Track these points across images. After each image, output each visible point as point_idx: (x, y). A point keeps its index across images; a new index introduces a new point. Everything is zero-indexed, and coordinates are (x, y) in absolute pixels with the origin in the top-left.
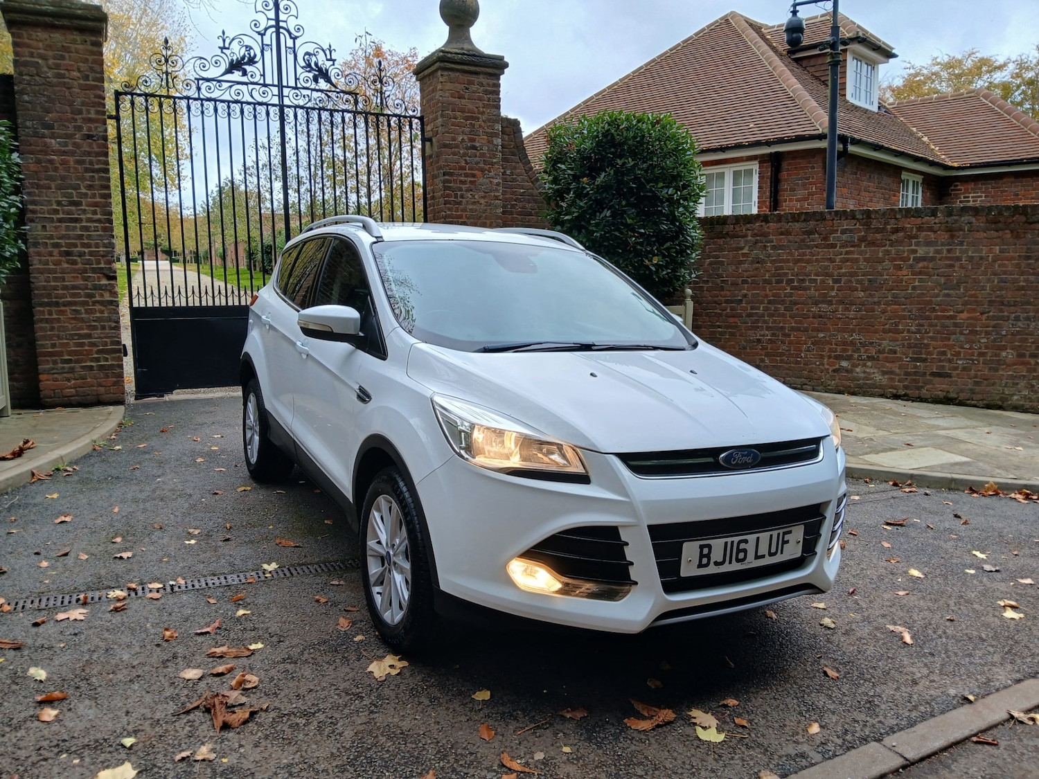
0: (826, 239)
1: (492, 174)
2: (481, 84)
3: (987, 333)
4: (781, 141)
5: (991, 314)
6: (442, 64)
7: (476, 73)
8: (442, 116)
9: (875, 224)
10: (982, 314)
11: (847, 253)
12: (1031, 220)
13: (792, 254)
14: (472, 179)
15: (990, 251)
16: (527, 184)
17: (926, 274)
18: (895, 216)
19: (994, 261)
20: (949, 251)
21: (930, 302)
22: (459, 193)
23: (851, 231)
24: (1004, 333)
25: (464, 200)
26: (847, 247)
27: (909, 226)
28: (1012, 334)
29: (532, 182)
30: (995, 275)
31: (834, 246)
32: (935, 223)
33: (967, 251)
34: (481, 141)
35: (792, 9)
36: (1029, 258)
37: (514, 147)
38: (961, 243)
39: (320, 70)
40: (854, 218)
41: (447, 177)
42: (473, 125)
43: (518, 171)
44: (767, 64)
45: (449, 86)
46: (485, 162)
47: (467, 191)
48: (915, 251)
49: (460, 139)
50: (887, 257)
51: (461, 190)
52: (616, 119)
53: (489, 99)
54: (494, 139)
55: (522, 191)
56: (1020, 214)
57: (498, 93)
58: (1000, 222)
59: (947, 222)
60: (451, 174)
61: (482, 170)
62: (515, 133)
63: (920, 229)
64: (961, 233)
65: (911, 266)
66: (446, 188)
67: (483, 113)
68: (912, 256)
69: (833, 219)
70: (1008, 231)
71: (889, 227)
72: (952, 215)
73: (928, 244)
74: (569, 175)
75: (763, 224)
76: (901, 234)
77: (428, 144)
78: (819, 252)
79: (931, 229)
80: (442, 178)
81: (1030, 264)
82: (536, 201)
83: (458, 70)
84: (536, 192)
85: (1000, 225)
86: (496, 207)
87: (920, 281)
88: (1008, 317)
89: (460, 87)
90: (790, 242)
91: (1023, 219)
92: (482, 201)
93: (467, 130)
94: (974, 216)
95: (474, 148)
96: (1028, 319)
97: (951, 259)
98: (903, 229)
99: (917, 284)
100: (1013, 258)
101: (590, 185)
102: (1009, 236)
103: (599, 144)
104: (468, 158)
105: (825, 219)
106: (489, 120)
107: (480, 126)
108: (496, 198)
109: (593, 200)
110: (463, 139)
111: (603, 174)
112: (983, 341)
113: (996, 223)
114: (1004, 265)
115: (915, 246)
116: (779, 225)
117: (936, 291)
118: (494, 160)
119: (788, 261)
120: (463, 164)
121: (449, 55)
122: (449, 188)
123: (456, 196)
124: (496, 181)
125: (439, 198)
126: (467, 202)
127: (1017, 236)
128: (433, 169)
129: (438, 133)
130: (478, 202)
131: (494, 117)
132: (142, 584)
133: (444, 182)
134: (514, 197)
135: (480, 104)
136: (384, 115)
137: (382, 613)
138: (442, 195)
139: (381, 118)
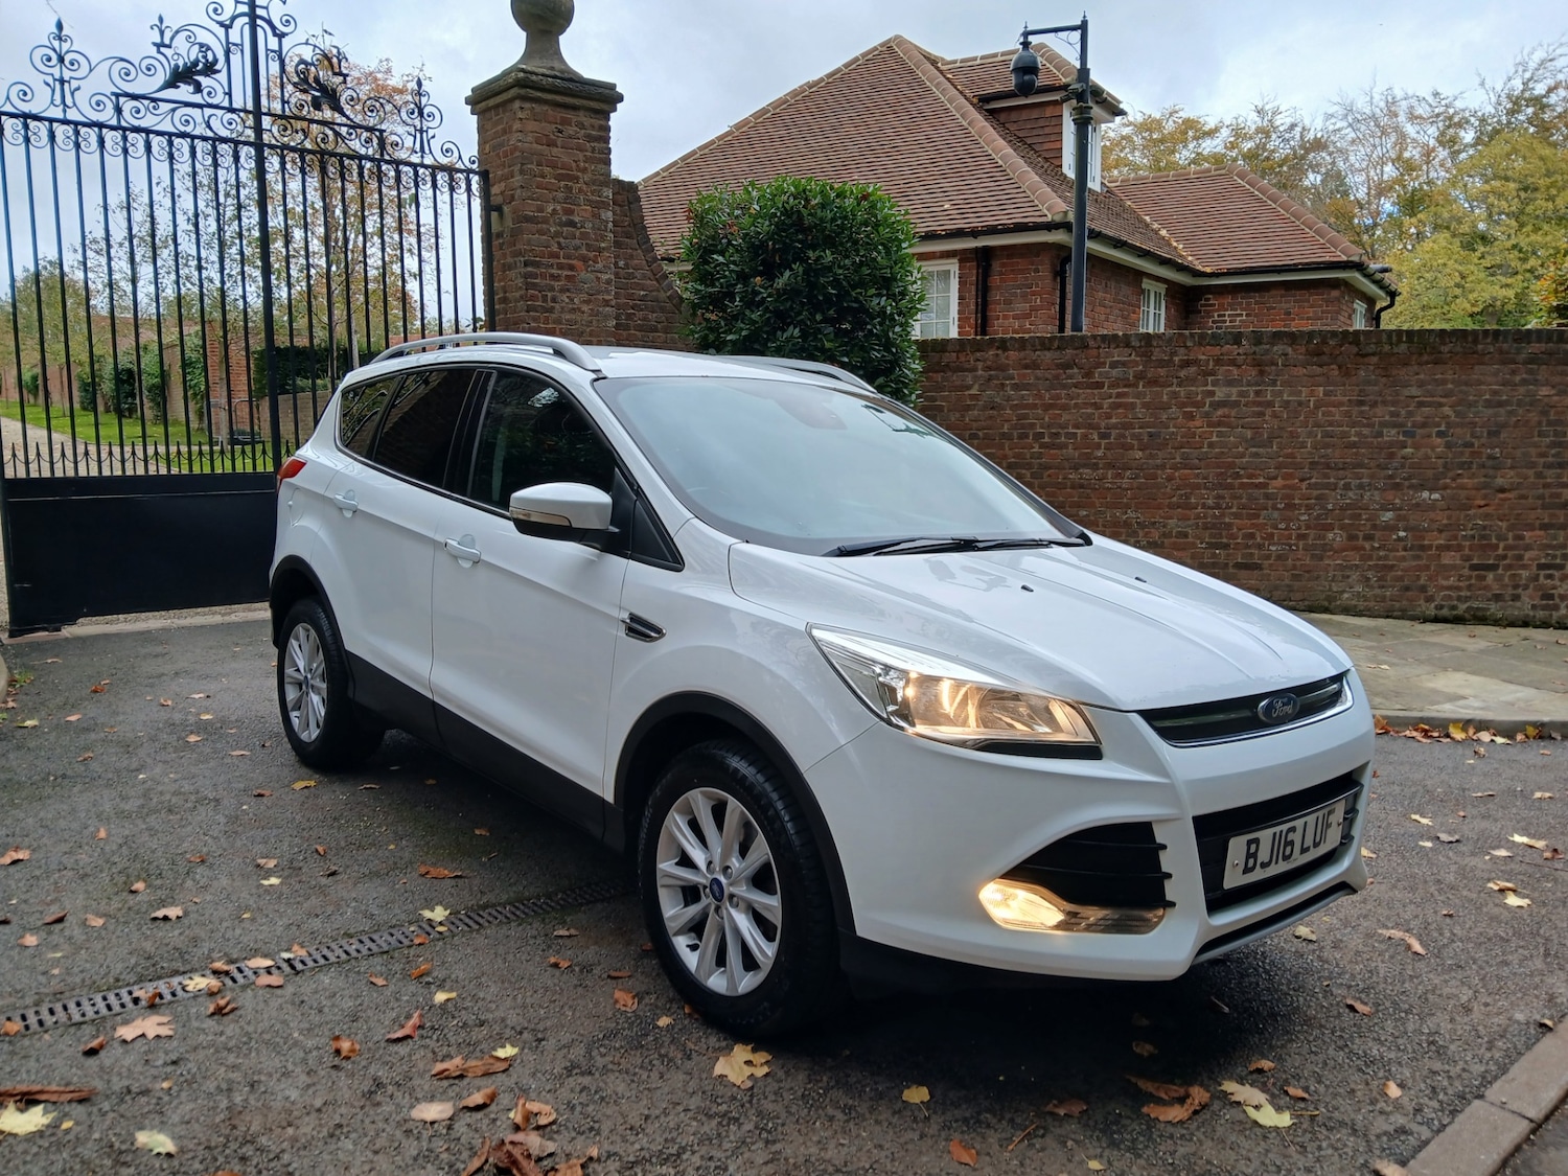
0: (1089, 374)
1: (599, 266)
2: (581, 126)
3: (1308, 507)
4: (992, 231)
5: (1313, 480)
6: (523, 92)
7: (575, 108)
8: (522, 172)
9: (1157, 354)
10: (1302, 480)
11: (1119, 395)
12: (1364, 352)
13: (1041, 397)
14: (569, 273)
15: (1312, 394)
16: (649, 282)
17: (1229, 425)
19: (1317, 407)
20: (1257, 393)
21: (1231, 465)
22: (549, 294)
23: (1124, 364)
24: (1330, 507)
25: (557, 306)
26: (1118, 387)
27: (1203, 357)
28: (1341, 509)
29: (657, 280)
30: (1319, 426)
31: (1100, 385)
32: (1239, 354)
33: (1281, 393)
34: (582, 213)
35: (1022, 40)
36: (1361, 403)
37: (628, 225)
38: (1274, 383)
39: (322, 88)
40: (1128, 345)
41: (529, 269)
42: (570, 189)
43: (636, 261)
45: (532, 125)
46: (589, 247)
47: (562, 291)
48: (1212, 393)
49: (550, 210)
50: (1173, 401)
51: (552, 289)
52: (804, 191)
53: (594, 148)
54: (602, 211)
55: (642, 293)
56: (1350, 343)
57: (607, 140)
58: (1324, 353)
59: (1254, 353)
60: (537, 264)
61: (584, 259)
62: (630, 203)
63: (1218, 362)
64: (1273, 368)
65: (1207, 415)
66: (529, 286)
67: (584, 170)
68: (1208, 401)
69: (1099, 347)
70: (1333, 366)
71: (1176, 359)
72: (1261, 343)
73: (1230, 383)
74: (731, 271)
75: (999, 352)
76: (1193, 369)
77: (494, 215)
78: (1079, 395)
79: (1233, 363)
80: (523, 270)
81: (1362, 412)
82: (662, 310)
83: (546, 102)
84: (663, 295)
85: (1325, 358)
86: (607, 317)
87: (1220, 434)
88: (1336, 484)
89: (550, 128)
90: (1037, 378)
91: (1355, 349)
92: (585, 308)
93: (560, 195)
94: (1291, 345)
95: (572, 224)
96: (1361, 487)
97: (1259, 404)
98: (1196, 362)
99: (1214, 439)
100: (1341, 404)
101: (766, 289)
102: (1336, 373)
103: (780, 227)
104: (562, 240)
105: (1087, 347)
106: (594, 182)
107: (580, 190)
108: (607, 303)
109: (771, 312)
110: (554, 210)
111: (787, 273)
112: (1303, 518)
113: (1319, 355)
114: (1329, 414)
115: (1213, 385)
116: (1022, 354)
117: (1240, 449)
118: (603, 245)
119: (1035, 406)
120: (555, 248)
121: (534, 78)
122: (534, 286)
124: (604, 277)
125: (517, 301)
126: (562, 308)
127: (1346, 373)
128: (504, 255)
129: (512, 198)
130: (579, 309)
131: (601, 178)
132: (232, 962)
133: (526, 276)
134: (631, 303)
135: (581, 156)
136: (426, 167)
137: (701, 977)
138: (521, 297)
139: (421, 171)
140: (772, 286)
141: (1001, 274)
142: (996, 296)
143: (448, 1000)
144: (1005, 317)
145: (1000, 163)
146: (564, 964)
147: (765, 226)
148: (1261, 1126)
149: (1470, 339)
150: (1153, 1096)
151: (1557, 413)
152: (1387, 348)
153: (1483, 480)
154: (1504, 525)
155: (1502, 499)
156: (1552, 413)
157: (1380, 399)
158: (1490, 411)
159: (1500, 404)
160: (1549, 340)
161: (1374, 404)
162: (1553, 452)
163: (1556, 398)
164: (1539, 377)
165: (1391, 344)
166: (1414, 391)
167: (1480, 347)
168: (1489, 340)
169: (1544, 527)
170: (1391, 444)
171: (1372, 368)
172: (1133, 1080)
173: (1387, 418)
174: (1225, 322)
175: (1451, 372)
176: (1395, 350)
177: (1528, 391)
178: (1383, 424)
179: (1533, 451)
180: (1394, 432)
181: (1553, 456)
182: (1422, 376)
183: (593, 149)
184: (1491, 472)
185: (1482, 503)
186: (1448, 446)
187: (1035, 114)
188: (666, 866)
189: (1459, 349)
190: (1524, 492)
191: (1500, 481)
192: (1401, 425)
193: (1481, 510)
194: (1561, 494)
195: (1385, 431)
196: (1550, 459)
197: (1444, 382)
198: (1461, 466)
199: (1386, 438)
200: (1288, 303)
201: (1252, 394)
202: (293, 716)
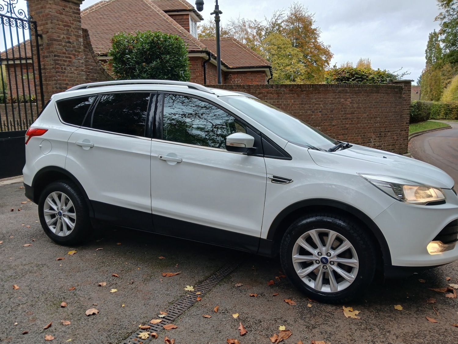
1: (79, 57)
2: (71, 8)
7: (68, 1)
8: (51, 23)
12: (302, 90)
14: (70, 60)
15: (291, 102)
16: (93, 64)
18: (259, 87)
19: (292, 105)
20: (278, 102)
22: (63, 67)
25: (66, 71)
27: (264, 92)
29: (96, 63)
30: (293, 110)
32: (273, 91)
34: (73, 39)
36: (302, 104)
37: (86, 44)
38: (281, 99)
40: (244, 88)
41: (56, 58)
42: (68, 30)
43: (89, 56)
45: (54, 6)
46: (76, 51)
47: (68, 66)
49: (62, 36)
51: (64, 65)
53: (75, 16)
54: (79, 39)
55: (92, 67)
56: (299, 88)
58: (293, 90)
59: (277, 90)
60: (58, 56)
61: (74, 55)
62: (86, 36)
63: (268, 93)
64: (281, 95)
66: (56, 64)
67: (73, 24)
69: (236, 88)
70: (295, 94)
71: (257, 92)
74: (134, 61)
76: (261, 95)
77: (38, 37)
79: (271, 93)
80: (53, 58)
81: (303, 106)
82: (98, 73)
84: (98, 68)
85: (293, 92)
86: (83, 75)
89: (60, 8)
92: (75, 72)
93: (65, 32)
94: (285, 88)
95: (69, 42)
98: (262, 93)
100: (298, 104)
101: (147, 67)
102: (296, 96)
103: (151, 47)
104: (66, 48)
106: (76, 28)
107: (72, 31)
108: (82, 71)
109: (149, 75)
110: (63, 37)
111: (155, 63)
114: (295, 107)
115: (267, 100)
118: (80, 50)
120: (64, 51)
122: (58, 64)
123: (62, 68)
124: (81, 61)
125: (50, 69)
126: (68, 72)
127: (298, 96)
128: (44, 53)
129: (47, 32)
130: (73, 72)
131: (78, 27)
133: (55, 60)
134: (88, 71)
135: (71, 19)
136: (13, 18)
137: (318, 289)
138: (53, 68)
139: (12, 19)
140: (149, 66)
146: (255, 295)
147: (147, 47)
149: (326, 87)
150: (441, 292)
151: (345, 106)
152: (308, 89)
153: (330, 123)
154: (334, 134)
155: (334, 128)
156: (344, 106)
157: (306, 103)
158: (331, 105)
159: (333, 104)
160: (343, 87)
161: (305, 104)
162: (344, 115)
163: (344, 102)
164: (341, 96)
165: (309, 88)
166: (314, 100)
167: (328, 89)
168: (330, 87)
169: (343, 135)
170: (309, 115)
171: (304, 94)
172: (432, 289)
173: (308, 108)
174: (235, 82)
175: (322, 95)
176: (310, 90)
177: (339, 100)
178: (307, 110)
179: (340, 115)
180: (310, 111)
181: (344, 116)
182: (316, 97)
183: (75, 17)
184: (331, 121)
185: (330, 129)
186: (322, 115)
188: (296, 257)
189: (324, 89)
190: (338, 126)
191: (333, 123)
192: (312, 110)
193: (329, 131)
194: (346, 126)
195: (308, 111)
196: (344, 117)
197: (320, 98)
198: (325, 120)
199: (308, 113)
200: (251, 77)
201: (276, 102)
202: (51, 228)
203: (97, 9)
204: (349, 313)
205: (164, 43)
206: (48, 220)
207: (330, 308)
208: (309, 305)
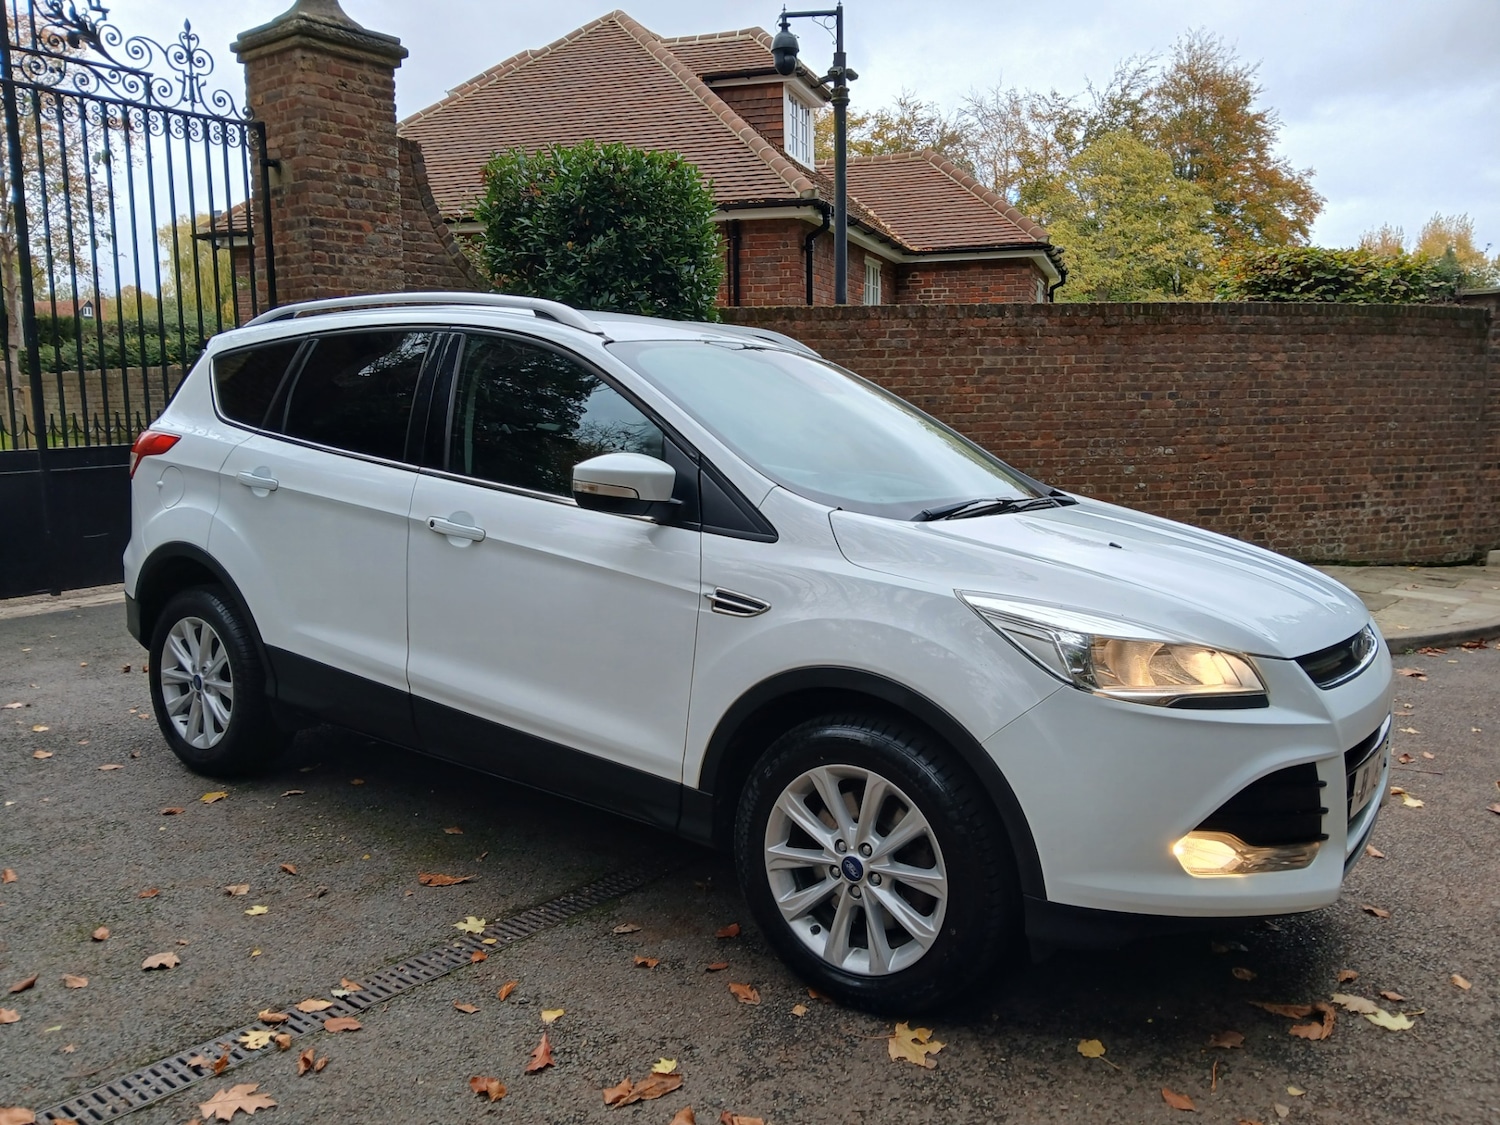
0: (871, 344)
1: (387, 226)
2: (366, 81)
3: (1064, 463)
4: (743, 205)
5: (1068, 439)
6: (304, 40)
7: (358, 61)
8: (305, 126)
9: (932, 325)
10: (1058, 440)
11: (899, 363)
12: (1108, 323)
14: (357, 233)
15: (1066, 361)
16: (434, 244)
17: (994, 390)
18: (955, 315)
19: (1070, 374)
20: (1020, 361)
21: (998, 427)
22: (337, 255)
23: (902, 334)
24: (1082, 462)
25: (345, 268)
26: (898, 355)
27: (972, 328)
28: (1092, 464)
29: (442, 242)
30: (1072, 391)
31: (881, 354)
32: (1003, 325)
33: (1039, 360)
34: (368, 172)
35: (781, 21)
36: (1107, 369)
37: (413, 186)
38: (1033, 351)
39: (81, 25)
40: (905, 316)
41: (316, 228)
42: (355, 146)
43: (421, 223)
44: (692, 92)
45: (314, 77)
46: (376, 207)
47: (350, 252)
48: (980, 362)
49: (336, 166)
50: (947, 369)
51: (340, 250)
52: (615, 155)
53: (379, 104)
54: (389, 170)
55: (428, 255)
56: (1097, 315)
57: (391, 96)
58: (1075, 324)
59: (1016, 324)
60: (323, 224)
61: (372, 219)
62: (413, 163)
63: (985, 332)
64: (1033, 338)
65: (976, 381)
66: (316, 247)
67: (370, 127)
68: (977, 368)
69: (879, 318)
70: (1083, 336)
71: (948, 329)
72: (1021, 315)
73: (996, 352)
74: (541, 235)
75: (787, 321)
76: (963, 339)
77: (271, 170)
78: (862, 363)
79: (998, 333)
80: (308, 229)
81: (1108, 377)
82: (449, 273)
83: (329, 53)
84: (448, 258)
85: (1076, 329)
86: (395, 279)
87: (988, 399)
88: (1087, 442)
89: (332, 81)
91: (1101, 321)
92: (374, 270)
93: (346, 152)
94: (1047, 317)
95: (358, 182)
96: (1107, 444)
97: (1020, 371)
98: (966, 333)
99: (983, 403)
100: (1090, 370)
101: (578, 254)
102: (1086, 342)
103: (592, 193)
104: (348, 199)
105: (868, 318)
106: (380, 139)
107: (366, 148)
108: (395, 265)
109: (584, 277)
110: (340, 167)
111: (601, 240)
112: (1059, 474)
113: (1071, 326)
114: (1081, 379)
115: (981, 354)
117: (1006, 413)
118: (390, 205)
120: (341, 207)
121: (317, 26)
122: (321, 246)
123: (332, 260)
124: (393, 238)
125: (300, 262)
126: (350, 270)
127: (1094, 342)
128: (284, 214)
129: (294, 153)
130: (368, 271)
131: (387, 135)
132: (279, 1009)
133: (312, 236)
134: (417, 265)
135: (365, 112)
136: (198, 116)
137: (834, 961)
138: (307, 258)
139: (193, 120)
140: (584, 251)
141: (751, 247)
142: (747, 268)
143: (558, 1018)
144: (757, 289)
145: (742, 140)
146: (653, 963)
147: (578, 191)
148: (1389, 1031)
149: (1194, 312)
150: (1285, 1017)
151: (1264, 376)
152: (1128, 319)
153: (1206, 435)
154: (1223, 474)
155: (1221, 452)
156: (1260, 376)
157: (1122, 365)
158: (1212, 375)
159: (1220, 369)
160: (1257, 312)
161: (1117, 371)
162: (1261, 410)
163: (1262, 363)
164: (1249, 345)
165: (1131, 316)
166: (1150, 358)
167: (1203, 318)
168: (1209, 313)
169: (1255, 475)
170: (1132, 406)
171: (1115, 337)
172: (1259, 1004)
173: (1128, 382)
174: (930, 297)
175: (1180, 341)
176: (1134, 322)
177: (1241, 357)
178: (1126, 388)
179: (1246, 410)
180: (1134, 394)
181: (1261, 413)
182: (1157, 345)
183: (378, 106)
184: (1213, 429)
185: (1206, 456)
186: (1179, 406)
187: (757, 95)
188: (776, 849)
189: (1186, 320)
190: (1239, 445)
191: (1220, 436)
192: (1142, 389)
193: (1205, 462)
194: (1268, 446)
195: (1127, 393)
196: (1259, 416)
197: (1174, 350)
198: (1189, 423)
199: (1128, 401)
200: (982, 281)
201: (1015, 362)
202: (177, 721)
203: (503, 78)
204: (909, 1045)
205: (631, 178)
206: (171, 698)
207: (862, 1024)
208: (799, 1010)
